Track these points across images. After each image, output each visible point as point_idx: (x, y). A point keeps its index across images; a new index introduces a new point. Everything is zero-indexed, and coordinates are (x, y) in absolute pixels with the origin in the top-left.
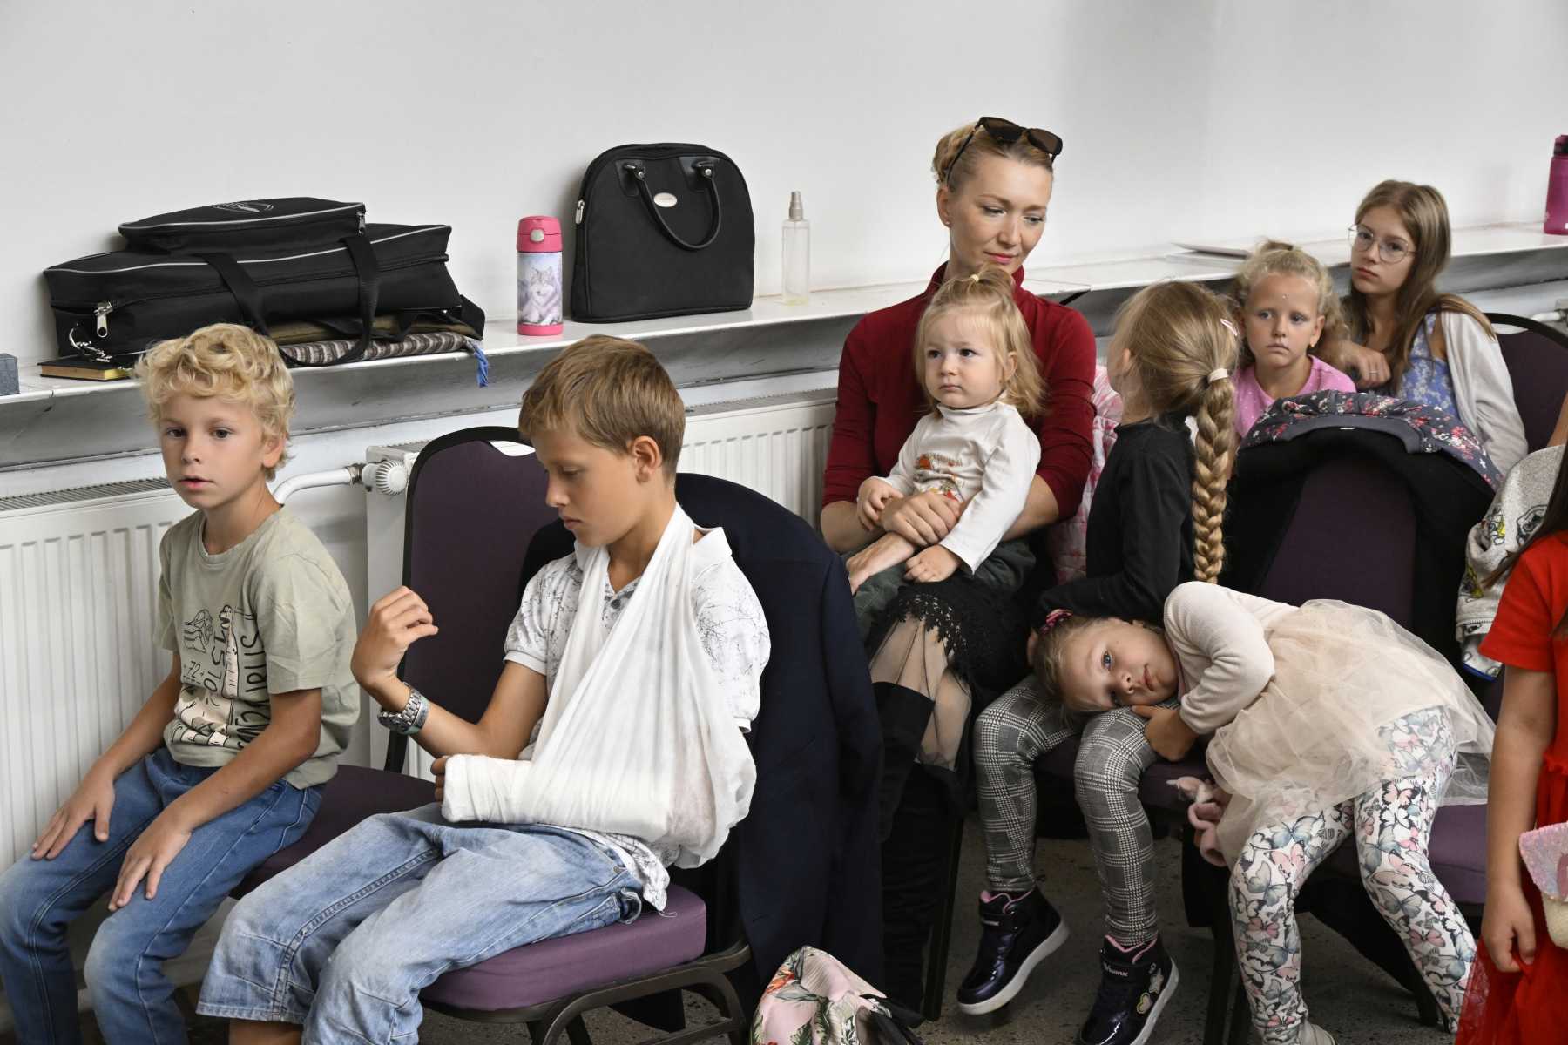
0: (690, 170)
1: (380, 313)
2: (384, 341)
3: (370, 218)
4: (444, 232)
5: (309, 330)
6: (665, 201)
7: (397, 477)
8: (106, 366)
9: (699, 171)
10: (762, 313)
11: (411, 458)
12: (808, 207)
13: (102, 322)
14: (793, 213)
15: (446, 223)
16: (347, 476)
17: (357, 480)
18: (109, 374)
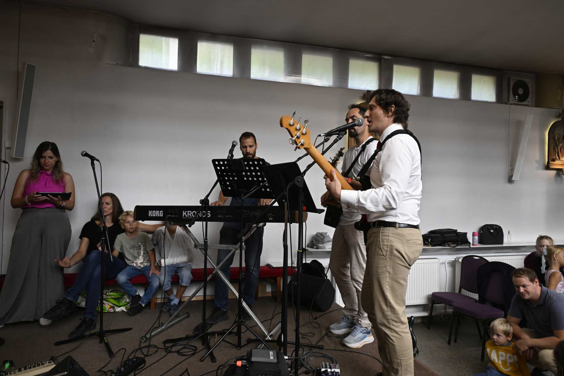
0: (495, 227)
1: (460, 242)
2: (460, 245)
3: (458, 231)
4: (467, 233)
5: (452, 243)
6: (492, 231)
7: (460, 260)
8: (430, 245)
9: (496, 228)
10: (504, 245)
11: (462, 258)
12: (511, 233)
13: (429, 241)
14: (509, 233)
15: (467, 232)
16: (454, 260)
17: (455, 260)
18: (430, 246)
